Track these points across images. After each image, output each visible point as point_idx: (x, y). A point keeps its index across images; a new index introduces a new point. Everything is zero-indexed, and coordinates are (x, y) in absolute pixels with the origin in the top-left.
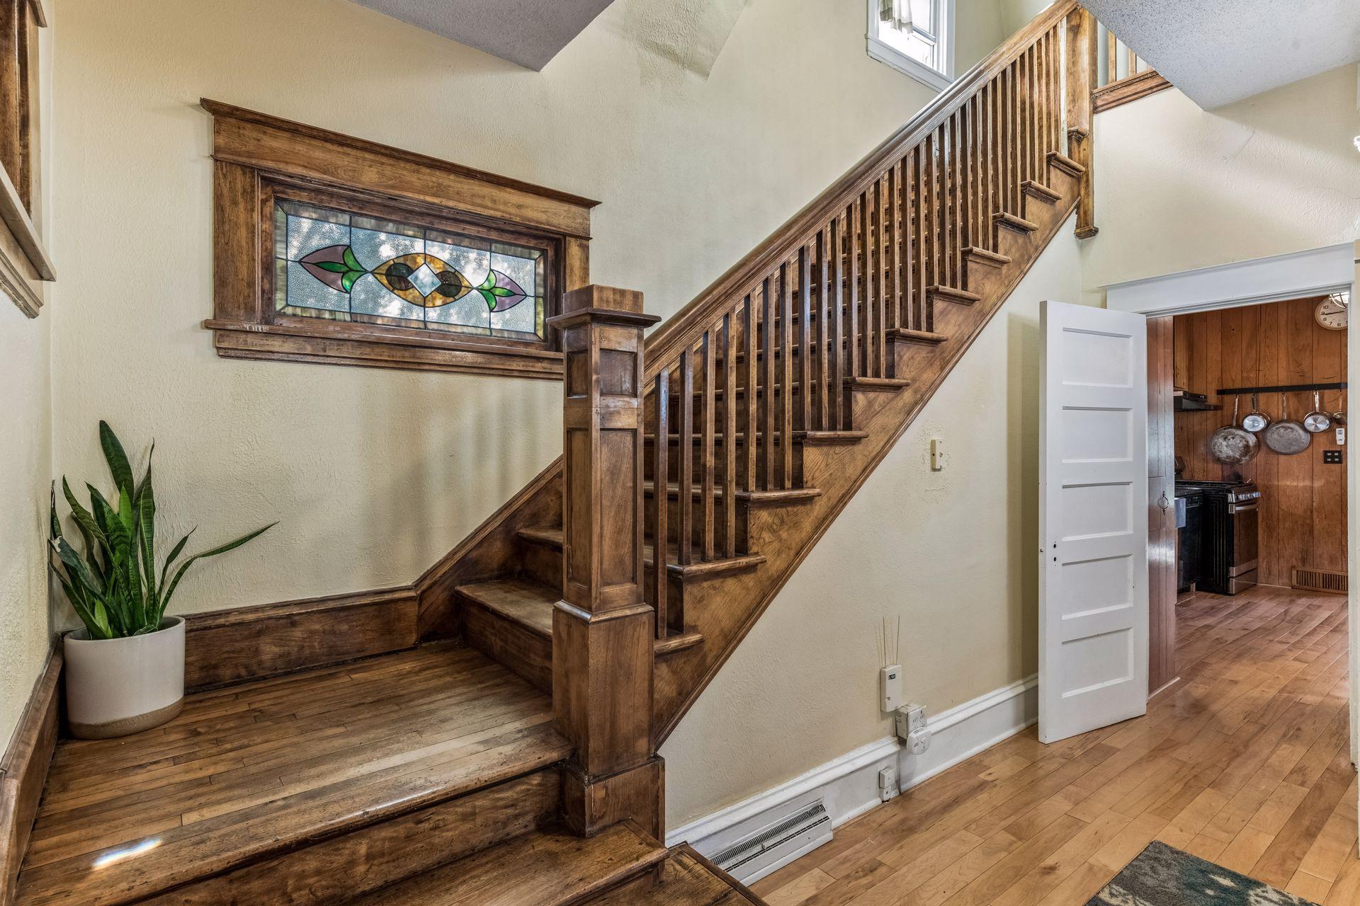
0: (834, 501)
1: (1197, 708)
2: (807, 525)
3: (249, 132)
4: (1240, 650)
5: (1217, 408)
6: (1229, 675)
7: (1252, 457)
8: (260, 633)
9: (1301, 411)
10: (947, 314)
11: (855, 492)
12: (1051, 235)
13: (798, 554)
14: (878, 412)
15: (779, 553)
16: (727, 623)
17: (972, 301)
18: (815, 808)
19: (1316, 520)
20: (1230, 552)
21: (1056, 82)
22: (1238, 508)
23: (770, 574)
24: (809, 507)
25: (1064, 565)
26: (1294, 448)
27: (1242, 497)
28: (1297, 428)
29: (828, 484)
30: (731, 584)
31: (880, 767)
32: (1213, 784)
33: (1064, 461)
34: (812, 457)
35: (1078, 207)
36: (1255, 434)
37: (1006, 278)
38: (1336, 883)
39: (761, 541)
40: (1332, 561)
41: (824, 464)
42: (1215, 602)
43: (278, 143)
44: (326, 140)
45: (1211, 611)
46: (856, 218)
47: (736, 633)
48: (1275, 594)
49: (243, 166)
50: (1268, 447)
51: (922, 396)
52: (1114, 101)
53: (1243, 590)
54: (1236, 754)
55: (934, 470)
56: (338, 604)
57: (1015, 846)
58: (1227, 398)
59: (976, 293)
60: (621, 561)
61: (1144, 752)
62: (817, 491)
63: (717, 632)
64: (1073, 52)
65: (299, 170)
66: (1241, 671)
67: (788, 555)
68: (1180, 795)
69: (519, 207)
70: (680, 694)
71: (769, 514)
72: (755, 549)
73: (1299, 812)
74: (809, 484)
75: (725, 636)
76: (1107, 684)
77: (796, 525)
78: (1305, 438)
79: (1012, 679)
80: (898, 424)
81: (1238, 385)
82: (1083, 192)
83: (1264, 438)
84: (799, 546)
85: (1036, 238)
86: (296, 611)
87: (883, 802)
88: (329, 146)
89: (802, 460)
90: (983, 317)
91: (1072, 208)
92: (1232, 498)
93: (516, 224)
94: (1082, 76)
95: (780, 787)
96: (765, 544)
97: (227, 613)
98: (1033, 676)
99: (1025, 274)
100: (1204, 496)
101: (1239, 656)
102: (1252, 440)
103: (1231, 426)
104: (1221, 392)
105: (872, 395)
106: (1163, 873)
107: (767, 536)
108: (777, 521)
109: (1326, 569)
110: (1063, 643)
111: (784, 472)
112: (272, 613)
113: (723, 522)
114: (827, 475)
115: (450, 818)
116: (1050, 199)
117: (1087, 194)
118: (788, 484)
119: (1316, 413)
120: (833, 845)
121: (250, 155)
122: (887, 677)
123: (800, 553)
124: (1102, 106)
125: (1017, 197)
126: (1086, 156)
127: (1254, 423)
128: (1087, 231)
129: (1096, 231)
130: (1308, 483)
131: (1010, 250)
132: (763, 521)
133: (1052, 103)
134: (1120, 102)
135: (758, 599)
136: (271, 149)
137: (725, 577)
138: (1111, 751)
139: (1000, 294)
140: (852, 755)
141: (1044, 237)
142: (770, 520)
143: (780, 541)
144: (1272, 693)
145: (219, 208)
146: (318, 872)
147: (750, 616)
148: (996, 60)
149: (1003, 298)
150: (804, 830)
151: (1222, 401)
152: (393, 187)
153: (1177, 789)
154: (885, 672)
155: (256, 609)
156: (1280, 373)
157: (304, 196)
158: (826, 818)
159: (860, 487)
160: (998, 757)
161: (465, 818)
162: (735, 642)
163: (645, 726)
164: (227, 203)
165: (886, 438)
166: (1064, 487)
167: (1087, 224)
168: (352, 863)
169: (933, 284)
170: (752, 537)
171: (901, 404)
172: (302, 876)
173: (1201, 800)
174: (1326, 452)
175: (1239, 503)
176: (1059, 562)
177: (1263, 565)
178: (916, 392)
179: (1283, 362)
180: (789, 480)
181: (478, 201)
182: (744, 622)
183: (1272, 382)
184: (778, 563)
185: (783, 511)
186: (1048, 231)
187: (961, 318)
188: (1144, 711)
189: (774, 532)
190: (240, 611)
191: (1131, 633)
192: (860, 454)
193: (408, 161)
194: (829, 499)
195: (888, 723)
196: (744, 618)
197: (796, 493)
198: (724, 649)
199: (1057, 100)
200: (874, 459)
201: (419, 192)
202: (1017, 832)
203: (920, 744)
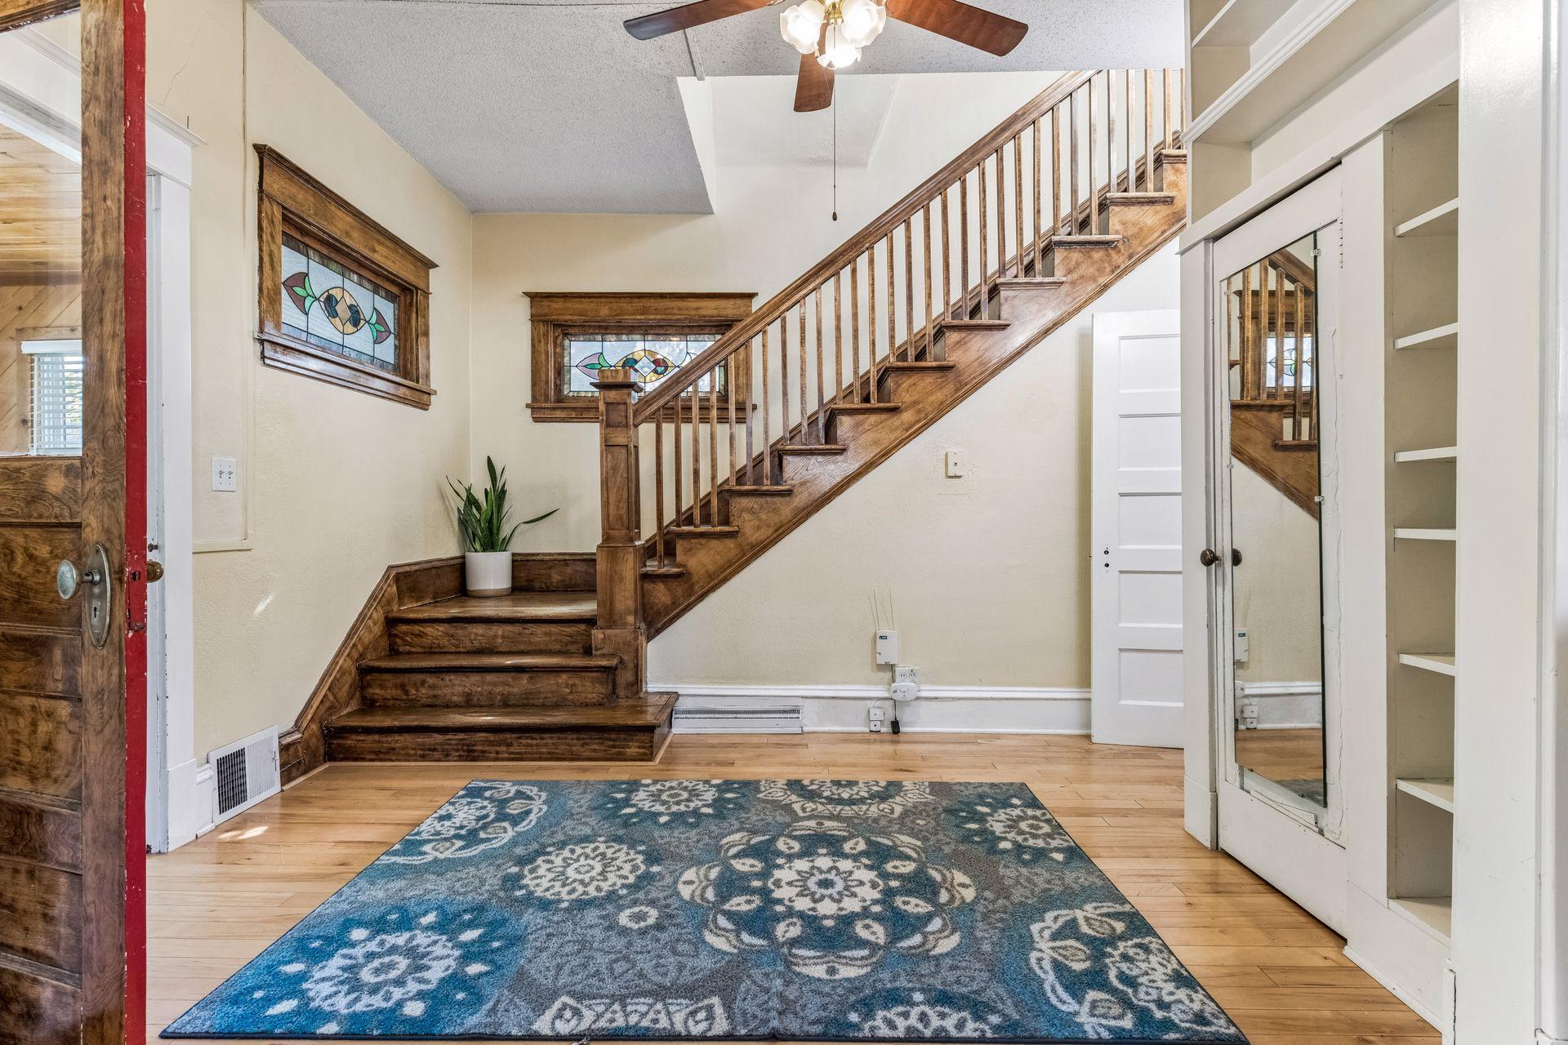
3: (545, 303)
8: (551, 567)
43: (558, 305)
44: (581, 297)
49: (543, 321)
56: (588, 557)
60: (621, 517)
65: (568, 317)
69: (697, 309)
70: (674, 603)
86: (567, 557)
88: (583, 300)
93: (696, 321)
97: (538, 554)
112: (556, 557)
115: (539, 631)
121: (546, 315)
136: (556, 309)
145: (533, 346)
146: (482, 636)
152: (617, 315)
155: (550, 554)
157: (576, 330)
161: (546, 634)
163: (633, 609)
164: (536, 343)
168: (496, 636)
172: (476, 634)
181: (669, 311)
190: (544, 554)
193: (625, 297)
201: (632, 315)
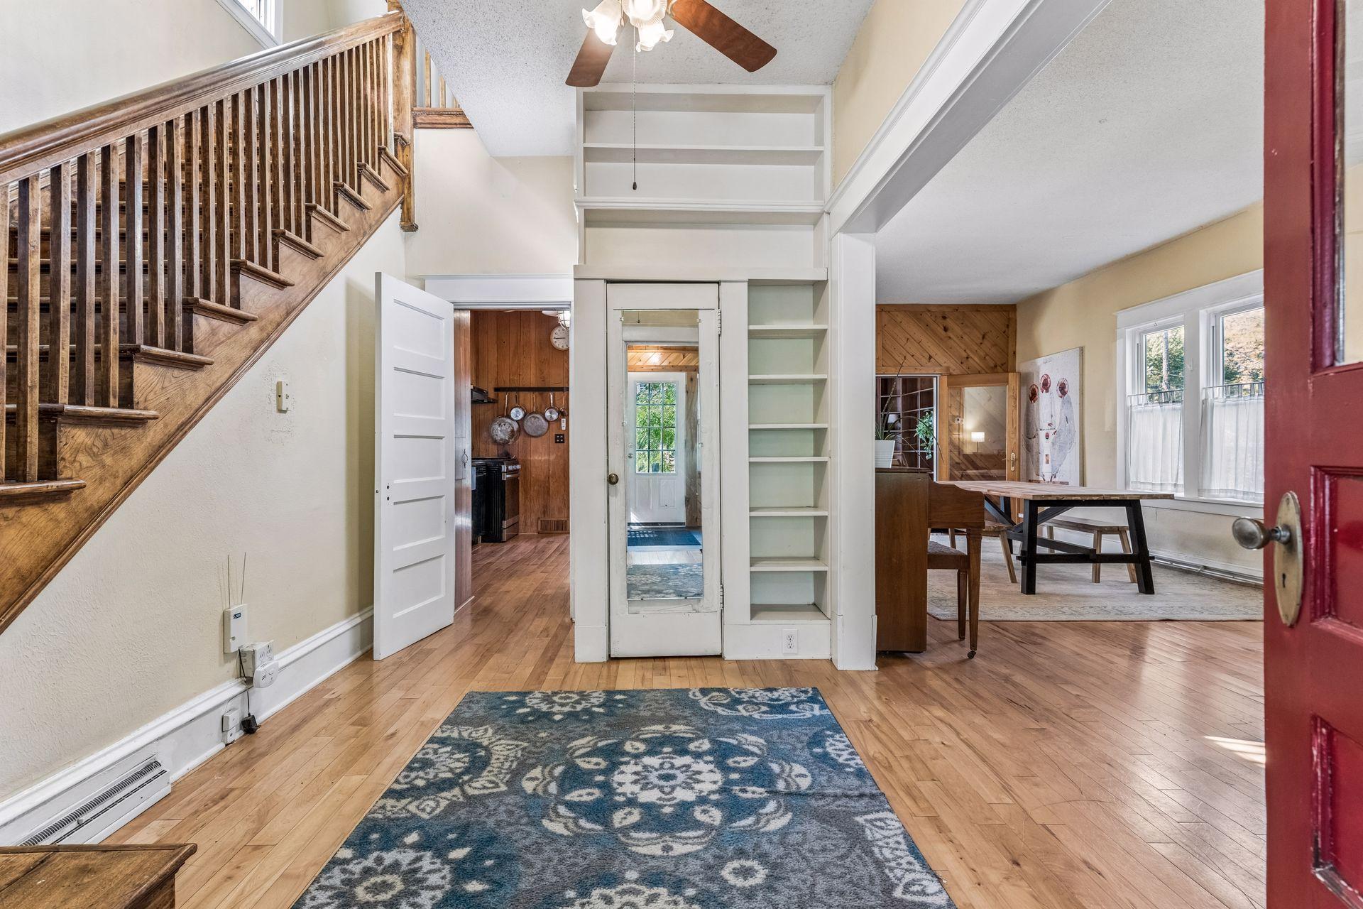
0: (172, 428)
1: (487, 611)
2: (139, 452)
4: (511, 572)
5: (495, 401)
6: (504, 588)
7: (516, 439)
9: (543, 406)
10: (292, 262)
11: (196, 422)
12: (382, 220)
13: (126, 483)
14: (222, 342)
15: (102, 480)
16: (25, 562)
17: (316, 255)
18: (148, 766)
19: (551, 485)
20: (503, 511)
21: (385, 87)
22: (508, 476)
23: (89, 504)
24: (140, 431)
25: (395, 503)
26: (539, 433)
27: (510, 468)
28: (541, 418)
29: (165, 408)
30: (32, 515)
31: (222, 711)
32: (499, 651)
33: (395, 414)
34: (144, 376)
35: (402, 203)
36: (517, 421)
37: (345, 244)
38: (565, 678)
39: (77, 465)
40: (560, 510)
41: (159, 386)
42: (493, 548)
45: (492, 553)
46: (197, 129)
47: (39, 575)
48: (529, 538)
50: (525, 432)
51: (269, 336)
52: (429, 124)
53: (510, 538)
54: (511, 631)
55: (281, 411)
57: (362, 731)
58: (501, 394)
59: (320, 249)
61: (453, 646)
62: (152, 413)
63: (10, 573)
64: (398, 67)
66: (511, 585)
67: (113, 484)
68: (478, 663)
71: (88, 435)
72: (67, 473)
73: (546, 650)
74: (141, 405)
75: (23, 578)
76: (426, 602)
77: (124, 450)
78: (545, 424)
79: (349, 613)
80: (243, 358)
81: (507, 385)
82: (406, 192)
83: (523, 425)
84: (129, 474)
85: (371, 216)
87: (226, 745)
89: (132, 378)
90: (325, 276)
91: (398, 202)
92: (504, 468)
94: (405, 92)
95: (101, 753)
96: (81, 469)
98: (370, 607)
99: (362, 246)
100: (487, 467)
101: (510, 576)
102: (516, 426)
103: (503, 416)
104: (497, 390)
105: (215, 322)
106: (475, 707)
107: (84, 459)
108: (99, 444)
109: (557, 517)
110: (394, 571)
111: (108, 387)
113: (19, 437)
114: (163, 399)
116: (382, 188)
117: (409, 193)
118: (113, 401)
119: (551, 408)
120: (172, 797)
122: (232, 617)
123: (130, 482)
124: (421, 124)
125: (354, 174)
126: (409, 161)
127: (517, 414)
128: (409, 225)
129: (417, 228)
130: (547, 457)
131: (348, 220)
132: (79, 441)
133: (382, 103)
134: (433, 126)
135: (72, 534)
137: (23, 505)
138: (430, 652)
139: (340, 258)
140: (191, 703)
141: (376, 218)
142: (89, 441)
143: (103, 467)
144: (530, 593)
147: (60, 554)
148: (336, 39)
149: (344, 261)
150: (134, 791)
151: (498, 395)
153: (477, 659)
154: (229, 612)
156: (531, 379)
158: (164, 772)
159: (202, 417)
160: (339, 680)
162: (38, 585)
165: (231, 371)
166: (396, 437)
167: (409, 220)
169: (278, 227)
170: (63, 459)
171: (246, 338)
173: (491, 662)
174: (556, 435)
175: (509, 472)
176: (391, 501)
177: (522, 518)
178: (262, 329)
179: (533, 371)
180: (115, 397)
182: (52, 561)
183: (528, 385)
184: (100, 491)
185: (106, 432)
186: (379, 215)
187: (305, 269)
188: (452, 622)
189: (94, 456)
191: (443, 559)
192: (201, 382)
194: (166, 426)
195: (233, 665)
196: (51, 556)
197: (125, 412)
198: (21, 594)
199: (386, 102)
200: (218, 389)
202: (362, 723)
203: (268, 676)
